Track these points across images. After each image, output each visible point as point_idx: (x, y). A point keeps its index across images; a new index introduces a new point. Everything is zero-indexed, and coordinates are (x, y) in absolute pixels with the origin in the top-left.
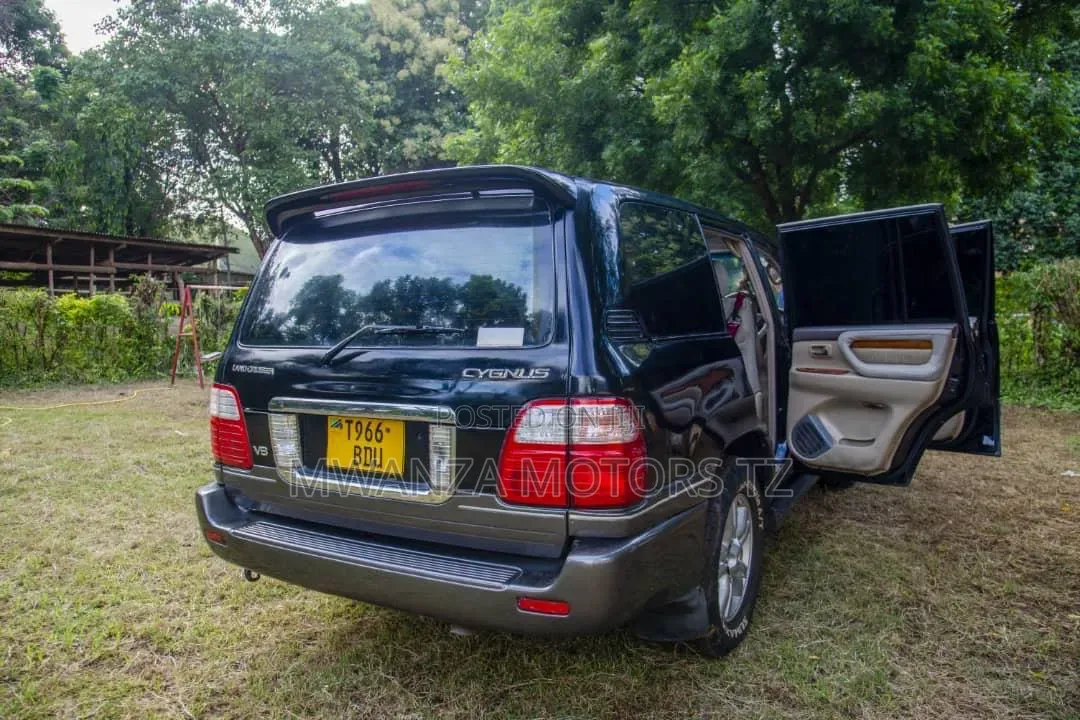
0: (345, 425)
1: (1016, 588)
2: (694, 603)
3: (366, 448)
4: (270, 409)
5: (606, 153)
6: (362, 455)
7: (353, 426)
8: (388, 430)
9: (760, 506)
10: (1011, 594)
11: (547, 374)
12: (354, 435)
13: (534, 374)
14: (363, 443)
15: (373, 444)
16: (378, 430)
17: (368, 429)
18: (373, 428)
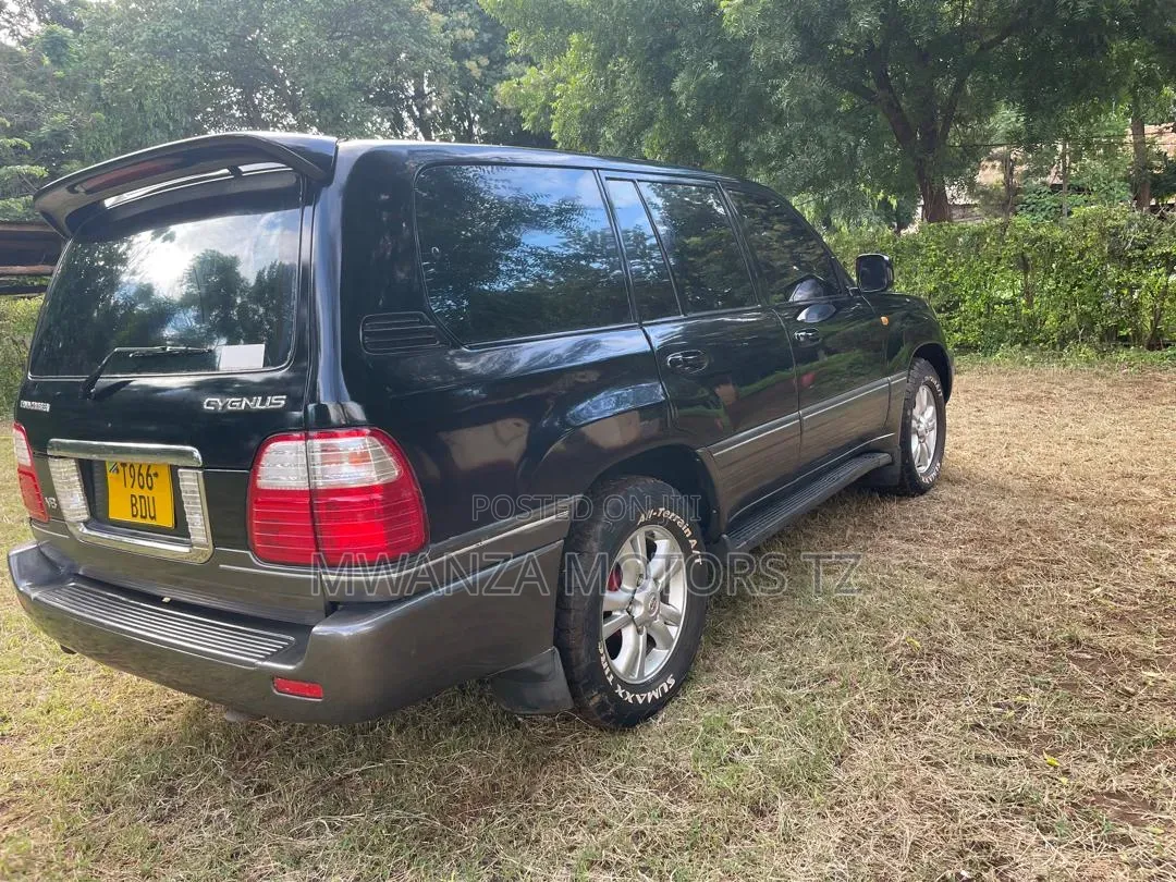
0: (121, 468)
1: (1084, 633)
2: (543, 670)
3: (141, 497)
4: (49, 453)
5: (677, 85)
6: (138, 506)
7: (127, 469)
8: (156, 475)
9: (691, 538)
10: (1074, 641)
11: (283, 402)
12: (130, 480)
13: (271, 404)
14: (137, 492)
15: (145, 492)
16: (148, 475)
17: (140, 474)
18: (144, 472)
